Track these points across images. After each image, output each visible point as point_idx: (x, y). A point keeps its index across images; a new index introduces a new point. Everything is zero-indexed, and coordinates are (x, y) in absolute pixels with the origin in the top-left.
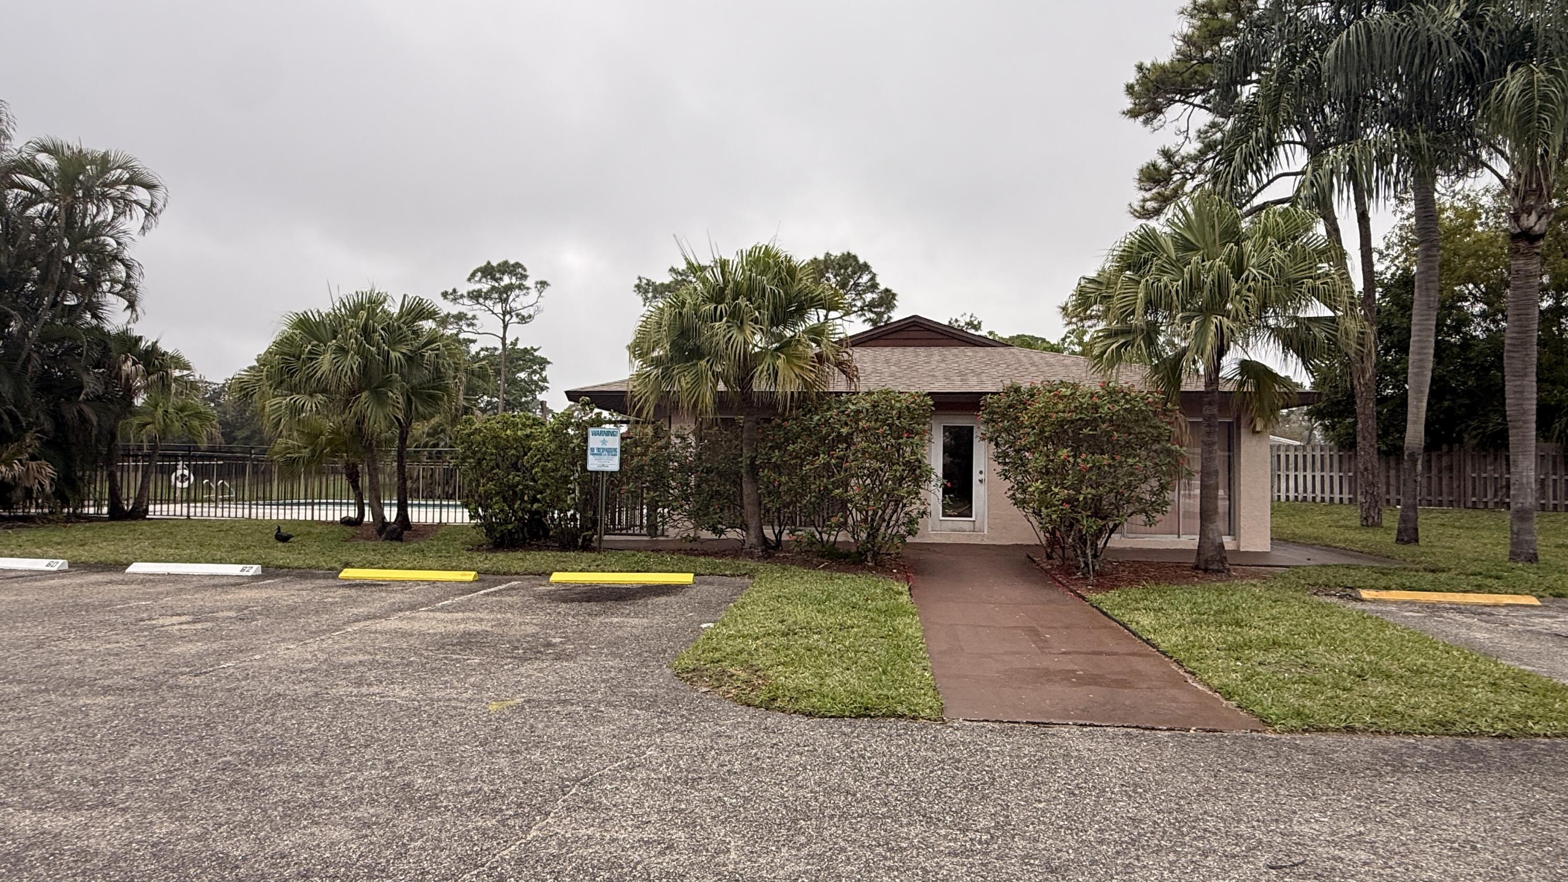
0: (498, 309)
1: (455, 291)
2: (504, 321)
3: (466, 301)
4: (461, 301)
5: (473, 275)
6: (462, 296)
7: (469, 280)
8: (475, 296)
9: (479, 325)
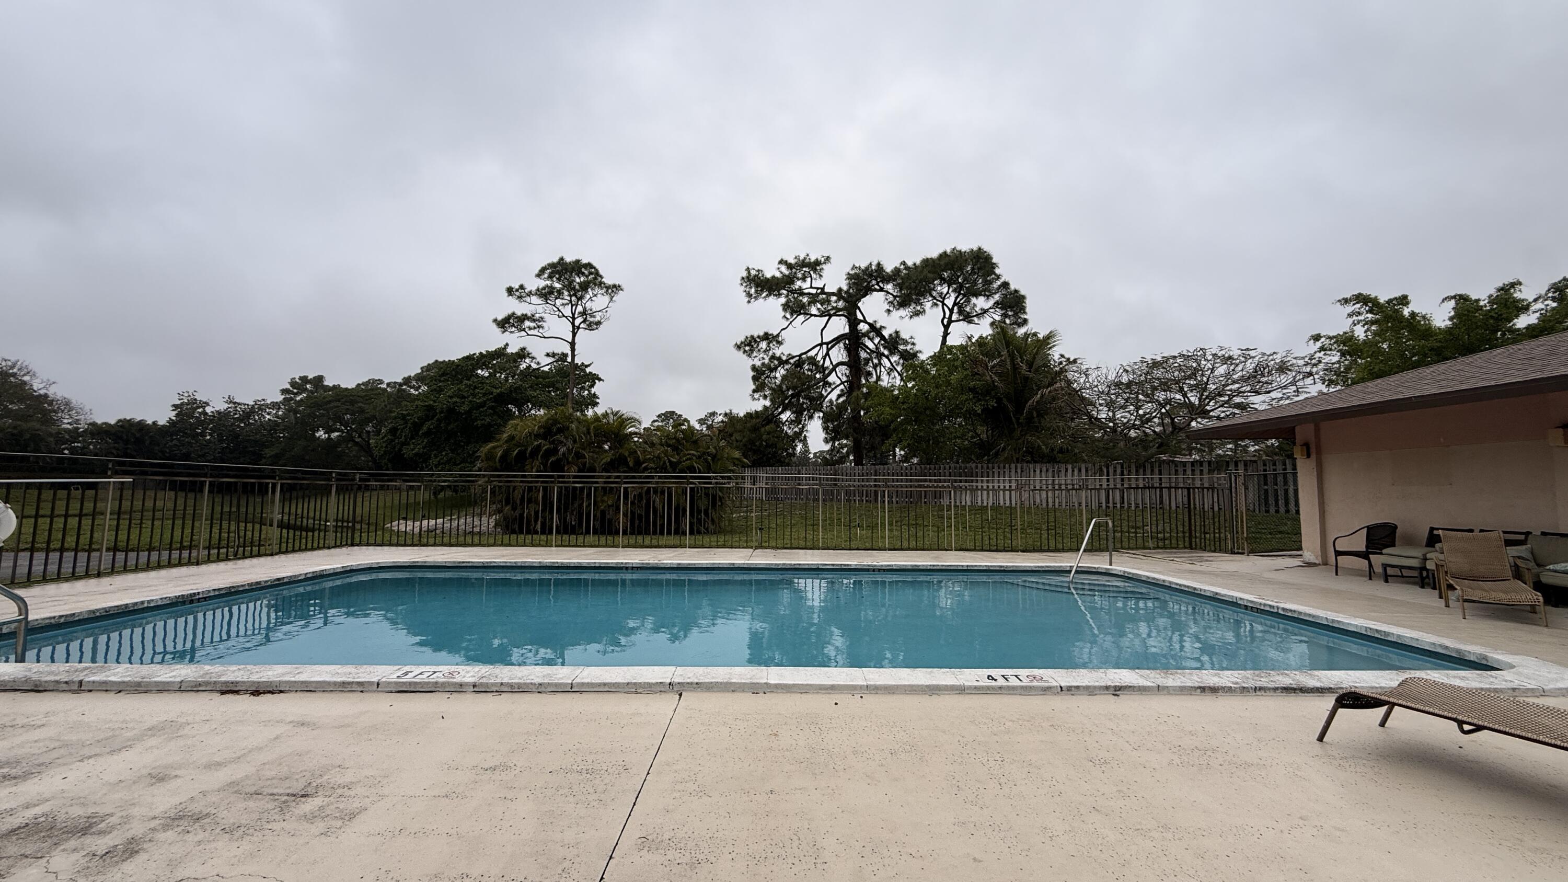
0: (567, 311)
1: (522, 287)
2: (573, 324)
3: (535, 299)
4: (528, 299)
5: (543, 270)
6: (530, 294)
7: (538, 276)
8: (545, 294)
9: (546, 328)
